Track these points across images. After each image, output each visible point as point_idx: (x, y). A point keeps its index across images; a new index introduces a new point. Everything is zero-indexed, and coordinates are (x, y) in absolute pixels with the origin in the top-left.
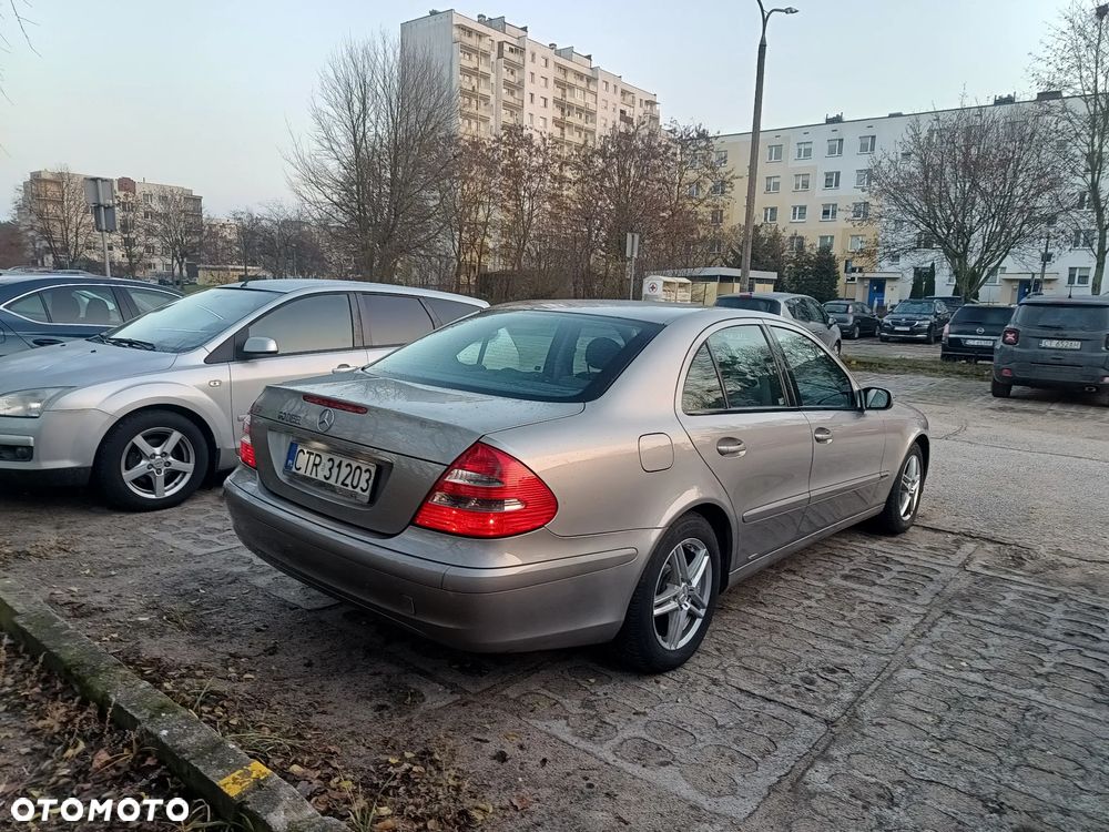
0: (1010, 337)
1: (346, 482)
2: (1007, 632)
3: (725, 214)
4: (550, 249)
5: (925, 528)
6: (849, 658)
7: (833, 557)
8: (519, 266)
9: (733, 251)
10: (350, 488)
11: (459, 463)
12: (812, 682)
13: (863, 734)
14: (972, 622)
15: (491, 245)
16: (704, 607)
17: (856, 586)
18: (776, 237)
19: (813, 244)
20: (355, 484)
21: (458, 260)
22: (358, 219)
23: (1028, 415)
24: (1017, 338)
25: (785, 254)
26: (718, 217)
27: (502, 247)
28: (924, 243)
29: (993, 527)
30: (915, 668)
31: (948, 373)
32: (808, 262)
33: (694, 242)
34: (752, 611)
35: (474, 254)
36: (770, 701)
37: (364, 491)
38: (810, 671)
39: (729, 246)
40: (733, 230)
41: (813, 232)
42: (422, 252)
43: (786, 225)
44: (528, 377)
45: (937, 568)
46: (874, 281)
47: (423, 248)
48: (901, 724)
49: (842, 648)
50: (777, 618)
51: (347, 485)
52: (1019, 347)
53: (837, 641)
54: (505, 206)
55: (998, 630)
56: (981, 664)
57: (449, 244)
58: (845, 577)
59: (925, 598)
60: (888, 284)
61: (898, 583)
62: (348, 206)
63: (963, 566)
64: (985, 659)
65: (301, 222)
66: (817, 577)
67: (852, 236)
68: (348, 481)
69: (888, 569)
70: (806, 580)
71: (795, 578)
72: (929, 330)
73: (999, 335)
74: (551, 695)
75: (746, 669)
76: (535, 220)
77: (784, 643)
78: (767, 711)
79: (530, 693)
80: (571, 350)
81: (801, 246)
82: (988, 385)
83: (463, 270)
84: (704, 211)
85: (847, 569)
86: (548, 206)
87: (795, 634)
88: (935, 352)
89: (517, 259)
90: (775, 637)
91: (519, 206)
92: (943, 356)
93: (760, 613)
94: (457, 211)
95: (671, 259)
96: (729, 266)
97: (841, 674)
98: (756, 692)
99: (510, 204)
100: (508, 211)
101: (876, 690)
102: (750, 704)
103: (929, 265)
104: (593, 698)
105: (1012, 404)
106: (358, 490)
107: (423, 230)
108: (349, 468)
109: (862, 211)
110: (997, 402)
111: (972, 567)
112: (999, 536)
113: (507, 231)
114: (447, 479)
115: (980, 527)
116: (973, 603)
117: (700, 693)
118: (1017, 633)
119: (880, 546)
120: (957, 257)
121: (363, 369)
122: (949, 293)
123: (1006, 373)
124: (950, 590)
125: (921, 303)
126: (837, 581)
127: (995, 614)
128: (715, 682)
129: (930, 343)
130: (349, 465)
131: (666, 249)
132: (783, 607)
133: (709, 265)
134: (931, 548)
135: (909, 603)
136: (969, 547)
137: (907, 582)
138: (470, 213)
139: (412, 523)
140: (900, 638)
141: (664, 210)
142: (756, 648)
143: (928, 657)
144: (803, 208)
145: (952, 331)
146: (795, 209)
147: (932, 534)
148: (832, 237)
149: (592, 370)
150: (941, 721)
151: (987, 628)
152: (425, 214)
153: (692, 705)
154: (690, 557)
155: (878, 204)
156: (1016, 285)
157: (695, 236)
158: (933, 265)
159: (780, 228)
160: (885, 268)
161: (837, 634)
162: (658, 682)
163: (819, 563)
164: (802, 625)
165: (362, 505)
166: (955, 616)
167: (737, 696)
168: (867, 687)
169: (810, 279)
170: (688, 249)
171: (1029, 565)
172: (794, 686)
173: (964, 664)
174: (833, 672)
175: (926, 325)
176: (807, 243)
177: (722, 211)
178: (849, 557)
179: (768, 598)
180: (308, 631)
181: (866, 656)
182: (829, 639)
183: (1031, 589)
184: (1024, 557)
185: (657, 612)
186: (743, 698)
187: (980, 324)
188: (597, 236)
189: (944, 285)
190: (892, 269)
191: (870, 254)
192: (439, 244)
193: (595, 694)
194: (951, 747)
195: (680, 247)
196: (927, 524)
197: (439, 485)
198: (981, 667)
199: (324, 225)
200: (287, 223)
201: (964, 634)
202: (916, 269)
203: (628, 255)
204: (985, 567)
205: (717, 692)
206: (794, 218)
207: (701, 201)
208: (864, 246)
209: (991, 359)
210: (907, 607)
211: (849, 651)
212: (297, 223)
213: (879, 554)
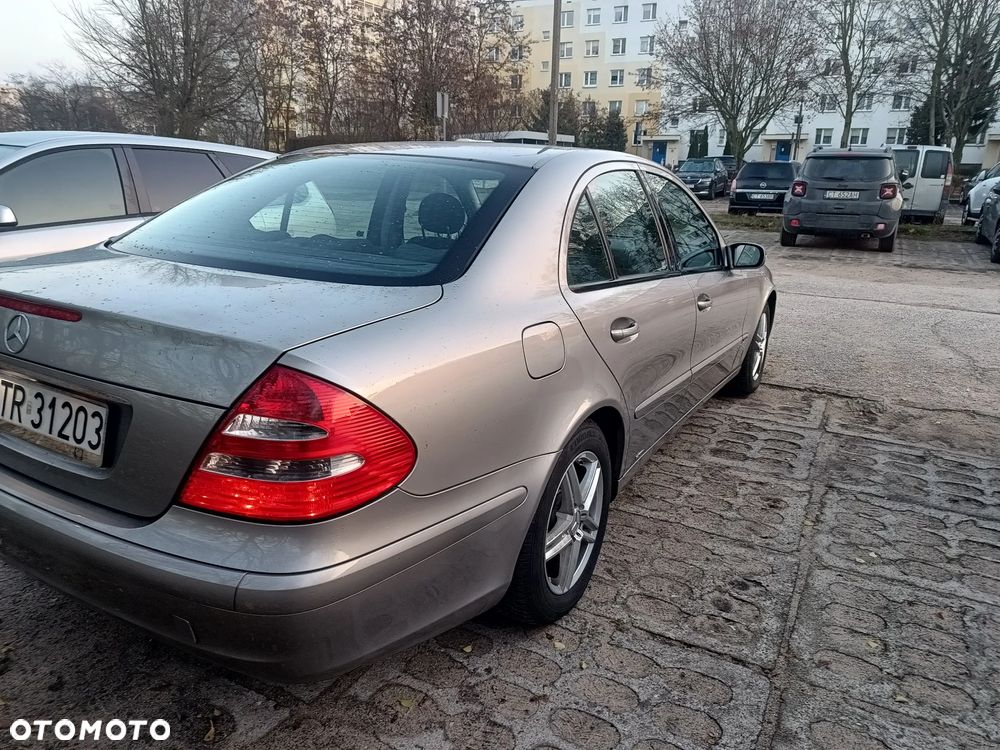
0: (799, 189)
1: (64, 433)
2: (897, 506)
3: (524, 79)
4: (359, 113)
5: (772, 386)
6: (753, 564)
7: (695, 429)
8: (329, 131)
9: (533, 116)
10: (72, 442)
11: (246, 402)
12: (726, 608)
13: (812, 684)
14: (860, 496)
15: (297, 109)
16: (595, 528)
17: (729, 463)
18: (571, 101)
19: (603, 107)
20: (79, 437)
21: (265, 125)
22: (152, 82)
23: (816, 262)
24: (804, 190)
25: (579, 118)
26: (517, 82)
27: (309, 111)
28: (700, 107)
29: (833, 380)
30: (826, 568)
31: (737, 226)
32: (600, 126)
33: (497, 107)
34: (632, 509)
35: (281, 119)
36: (690, 646)
37: (94, 447)
38: (718, 589)
39: (529, 111)
40: (532, 94)
41: (603, 96)
42: (226, 117)
43: (579, 90)
44: (350, 246)
45: (799, 432)
46: (656, 143)
47: (227, 113)
48: (846, 659)
49: (743, 550)
50: (663, 516)
51: (67, 438)
52: (806, 198)
53: (736, 540)
54: (309, 69)
55: (888, 504)
56: (889, 553)
57: (253, 107)
58: (715, 452)
59: (801, 472)
60: (669, 146)
61: (768, 454)
62: (139, 68)
63: (823, 427)
64: (890, 544)
65: (92, 87)
66: (686, 455)
67: (638, 101)
68: (68, 431)
69: (755, 438)
70: (677, 461)
71: (665, 458)
72: (710, 186)
73: (787, 189)
74: (416, 684)
75: (649, 597)
76: (340, 84)
77: (679, 550)
78: (692, 666)
79: (389, 686)
80: (400, 211)
81: (593, 111)
82: (777, 236)
83: (271, 135)
84: (504, 76)
85: (713, 441)
86: (352, 68)
87: (687, 537)
88: (723, 207)
89: (326, 123)
90: (667, 543)
91: (322, 69)
92: (730, 210)
93: (642, 512)
94: (258, 73)
95: (477, 122)
96: (529, 129)
97: (753, 589)
98: (670, 635)
99: (313, 67)
100: (312, 74)
101: (799, 608)
102: (669, 657)
103: (703, 128)
104: (473, 681)
105: (798, 252)
106: (84, 445)
107: (225, 94)
108: (67, 410)
109: (647, 76)
110: (786, 251)
111: (834, 427)
112: (843, 389)
113: (314, 95)
114: (226, 432)
115: (821, 381)
116: (849, 471)
117: (605, 648)
118: (906, 507)
119: (735, 409)
120: (731, 118)
121: (107, 244)
122: (720, 153)
123: (795, 224)
124: (821, 458)
125: (702, 162)
126: (708, 458)
127: (875, 483)
128: (618, 625)
129: (711, 199)
130: (66, 405)
131: (472, 113)
132: (662, 499)
133: (513, 129)
134: (784, 409)
135: (788, 479)
136: (819, 404)
137: (777, 453)
138: (273, 76)
139: (177, 500)
140: (796, 526)
141: (467, 73)
142: (651, 564)
143: (834, 549)
144: (594, 74)
145: (739, 186)
146: (587, 74)
147: (777, 392)
148: (620, 102)
149: (429, 234)
150: (886, 647)
151: (877, 502)
152: (225, 78)
153: (602, 672)
154: (581, 472)
155: (665, 69)
156: (774, 145)
157: (498, 101)
158: (706, 128)
159: (574, 94)
160: (667, 132)
161: (733, 530)
162: (550, 638)
163: (684, 437)
164: (690, 522)
165: (93, 469)
166: (839, 490)
167: (652, 645)
168: (788, 604)
169: (602, 142)
170: (491, 114)
171: (881, 420)
172: (710, 617)
173: (873, 555)
174: (744, 586)
175: (708, 182)
176: (599, 107)
177: (520, 76)
178: (711, 427)
179: (644, 488)
180: (64, 619)
181: (771, 558)
182: (726, 539)
183: (896, 449)
184: (873, 410)
185: (549, 555)
186: (659, 647)
187: (763, 179)
188: (404, 99)
189: (716, 147)
190: (673, 131)
191: (657, 116)
192: (243, 109)
193: (474, 673)
194: (915, 687)
195: (485, 110)
196: (773, 381)
197: (215, 439)
198: (891, 557)
199: (116, 89)
200: (76, 88)
201: (857, 514)
202: (692, 132)
203: (439, 115)
204: (843, 426)
205: (626, 644)
206: (586, 83)
207: (502, 65)
208: (651, 108)
209: (780, 212)
210: (788, 484)
211: (750, 554)
212: (89, 89)
213: (739, 420)
